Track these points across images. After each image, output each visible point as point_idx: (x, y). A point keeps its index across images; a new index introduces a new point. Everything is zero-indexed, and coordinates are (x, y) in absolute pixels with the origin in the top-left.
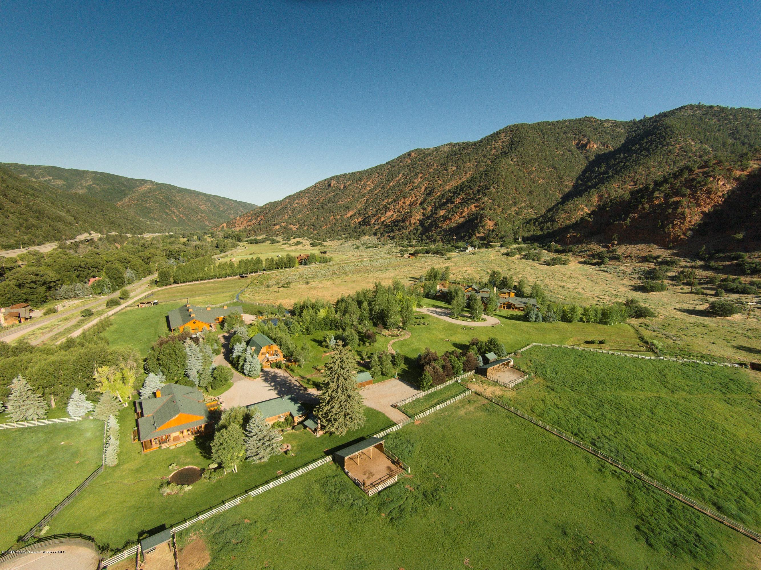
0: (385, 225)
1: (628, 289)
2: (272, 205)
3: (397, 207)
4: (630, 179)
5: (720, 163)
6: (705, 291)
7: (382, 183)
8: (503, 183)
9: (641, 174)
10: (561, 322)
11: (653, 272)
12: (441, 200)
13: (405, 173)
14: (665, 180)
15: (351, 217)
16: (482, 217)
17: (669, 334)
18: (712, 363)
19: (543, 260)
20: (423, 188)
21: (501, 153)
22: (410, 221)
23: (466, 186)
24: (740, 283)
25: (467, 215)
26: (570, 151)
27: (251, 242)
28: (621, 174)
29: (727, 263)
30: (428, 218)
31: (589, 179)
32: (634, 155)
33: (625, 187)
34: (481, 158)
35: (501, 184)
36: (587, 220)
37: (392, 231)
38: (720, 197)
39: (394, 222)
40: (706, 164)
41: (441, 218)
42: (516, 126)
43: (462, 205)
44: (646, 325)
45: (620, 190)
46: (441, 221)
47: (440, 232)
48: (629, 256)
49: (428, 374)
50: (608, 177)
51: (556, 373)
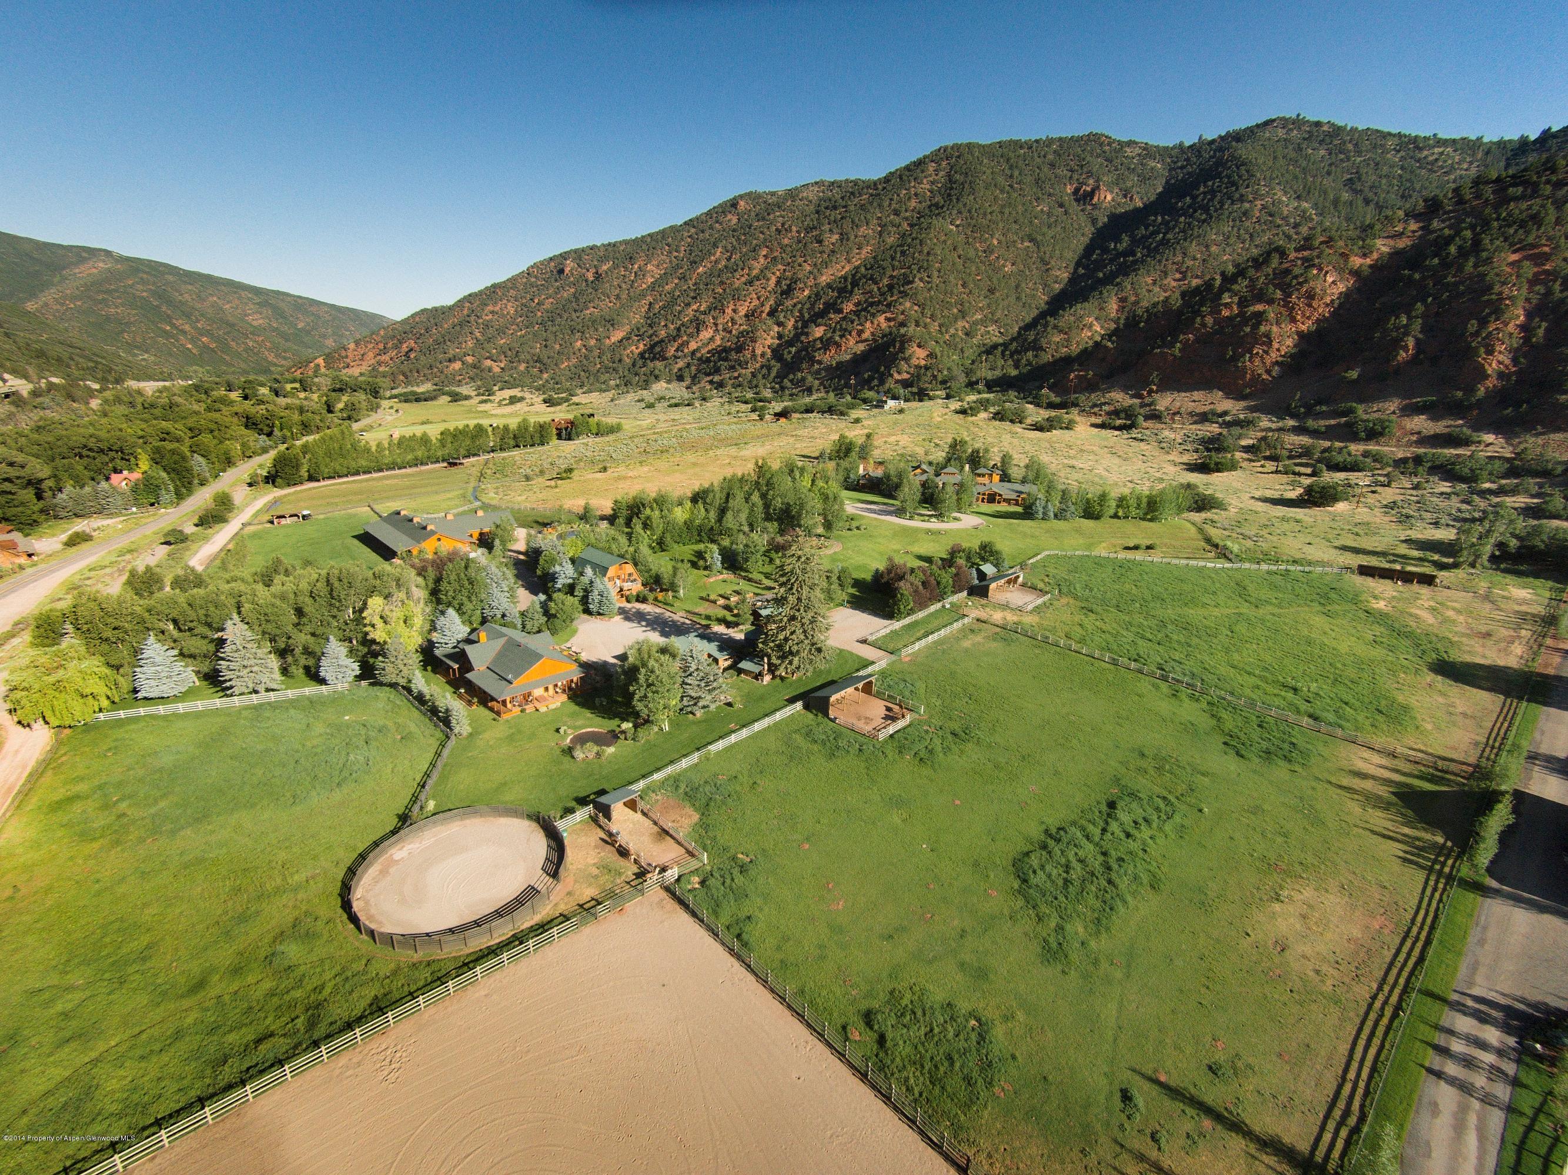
0: (700, 359)
1: (1178, 468)
2: (434, 316)
3: (720, 321)
4: (1175, 267)
5: (1329, 242)
6: (1297, 469)
7: (679, 267)
8: (939, 271)
9: (1195, 259)
10: (1082, 520)
11: (1218, 439)
12: (813, 305)
13: (729, 247)
14: (1241, 272)
15: (621, 341)
16: (905, 341)
17: (1247, 533)
18: (1307, 569)
19: (1029, 421)
20: (773, 280)
21: (929, 207)
22: (754, 351)
23: (864, 276)
24: (1349, 454)
25: (871, 338)
26: (1061, 205)
27: (406, 399)
28: (1158, 257)
29: (1333, 422)
30: (790, 343)
31: (1099, 265)
32: (1182, 219)
33: (1165, 282)
34: (889, 216)
35: (936, 274)
36: (1106, 347)
37: (717, 371)
38: (1327, 305)
39: (719, 353)
40: (1307, 244)
41: (818, 342)
42: (957, 147)
43: (858, 316)
44: (1212, 521)
45: (1157, 289)
46: (820, 349)
47: (818, 372)
48: (1178, 413)
49: (905, 592)
50: (1135, 262)
51: (1091, 590)
